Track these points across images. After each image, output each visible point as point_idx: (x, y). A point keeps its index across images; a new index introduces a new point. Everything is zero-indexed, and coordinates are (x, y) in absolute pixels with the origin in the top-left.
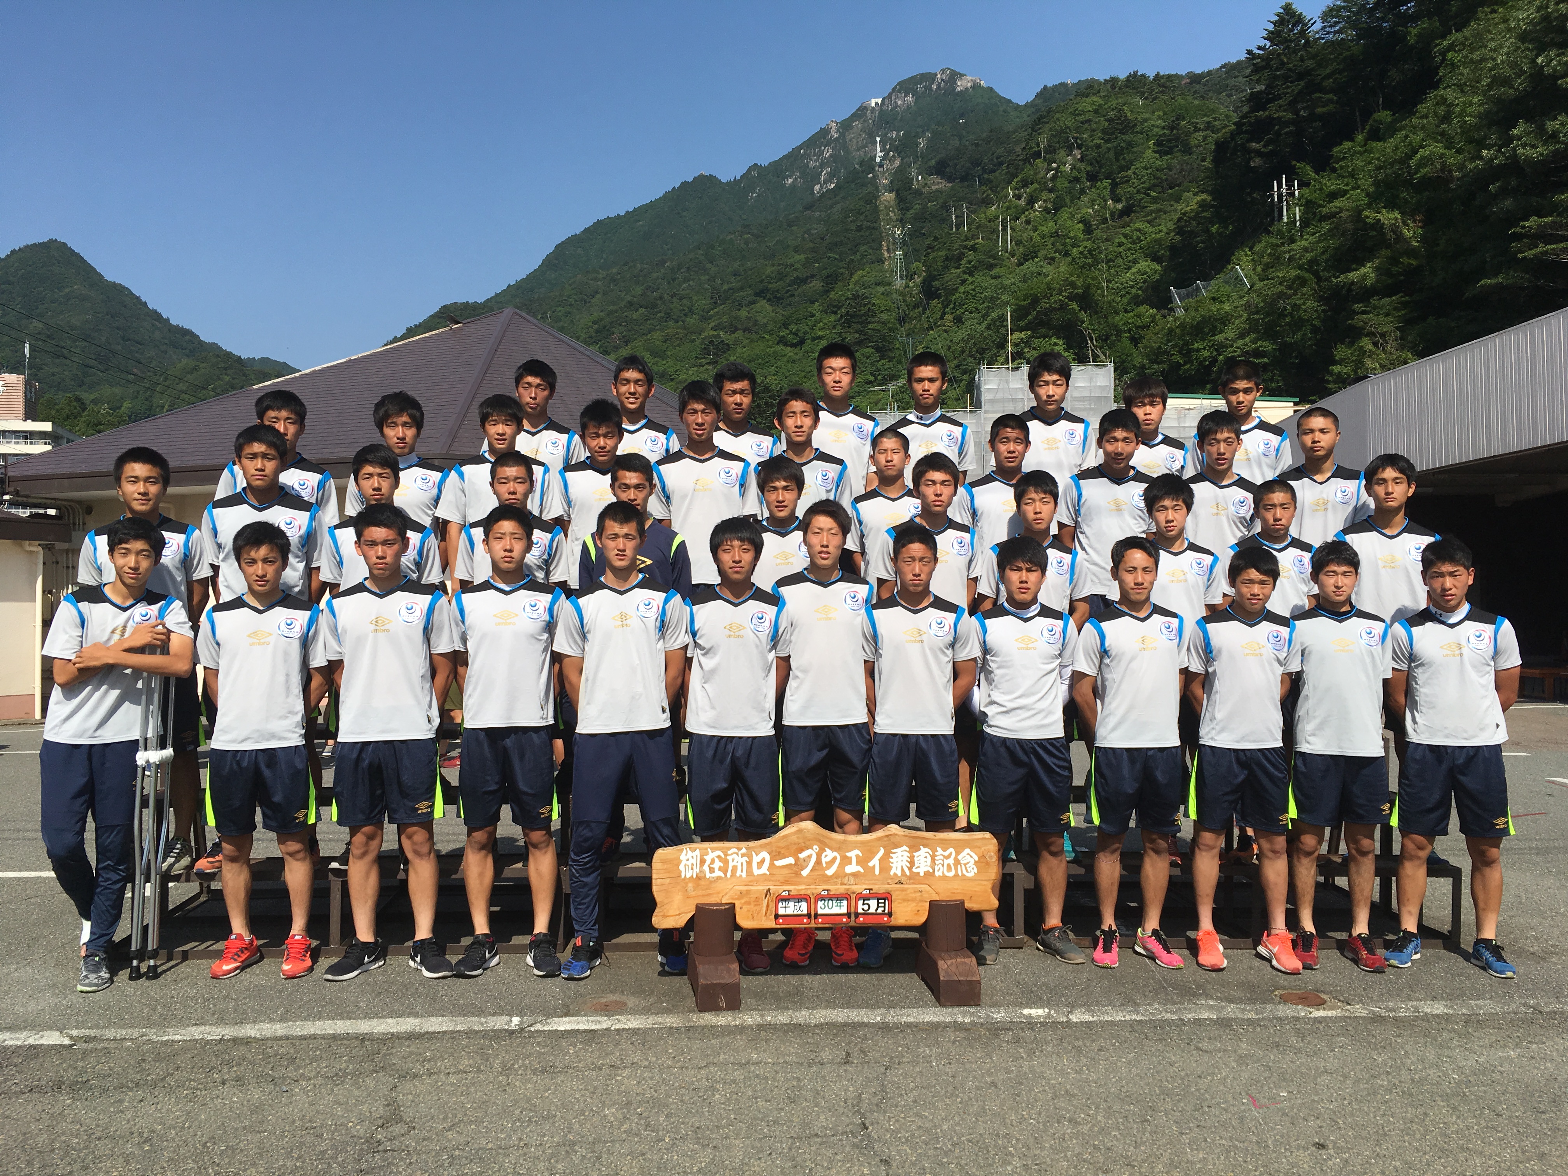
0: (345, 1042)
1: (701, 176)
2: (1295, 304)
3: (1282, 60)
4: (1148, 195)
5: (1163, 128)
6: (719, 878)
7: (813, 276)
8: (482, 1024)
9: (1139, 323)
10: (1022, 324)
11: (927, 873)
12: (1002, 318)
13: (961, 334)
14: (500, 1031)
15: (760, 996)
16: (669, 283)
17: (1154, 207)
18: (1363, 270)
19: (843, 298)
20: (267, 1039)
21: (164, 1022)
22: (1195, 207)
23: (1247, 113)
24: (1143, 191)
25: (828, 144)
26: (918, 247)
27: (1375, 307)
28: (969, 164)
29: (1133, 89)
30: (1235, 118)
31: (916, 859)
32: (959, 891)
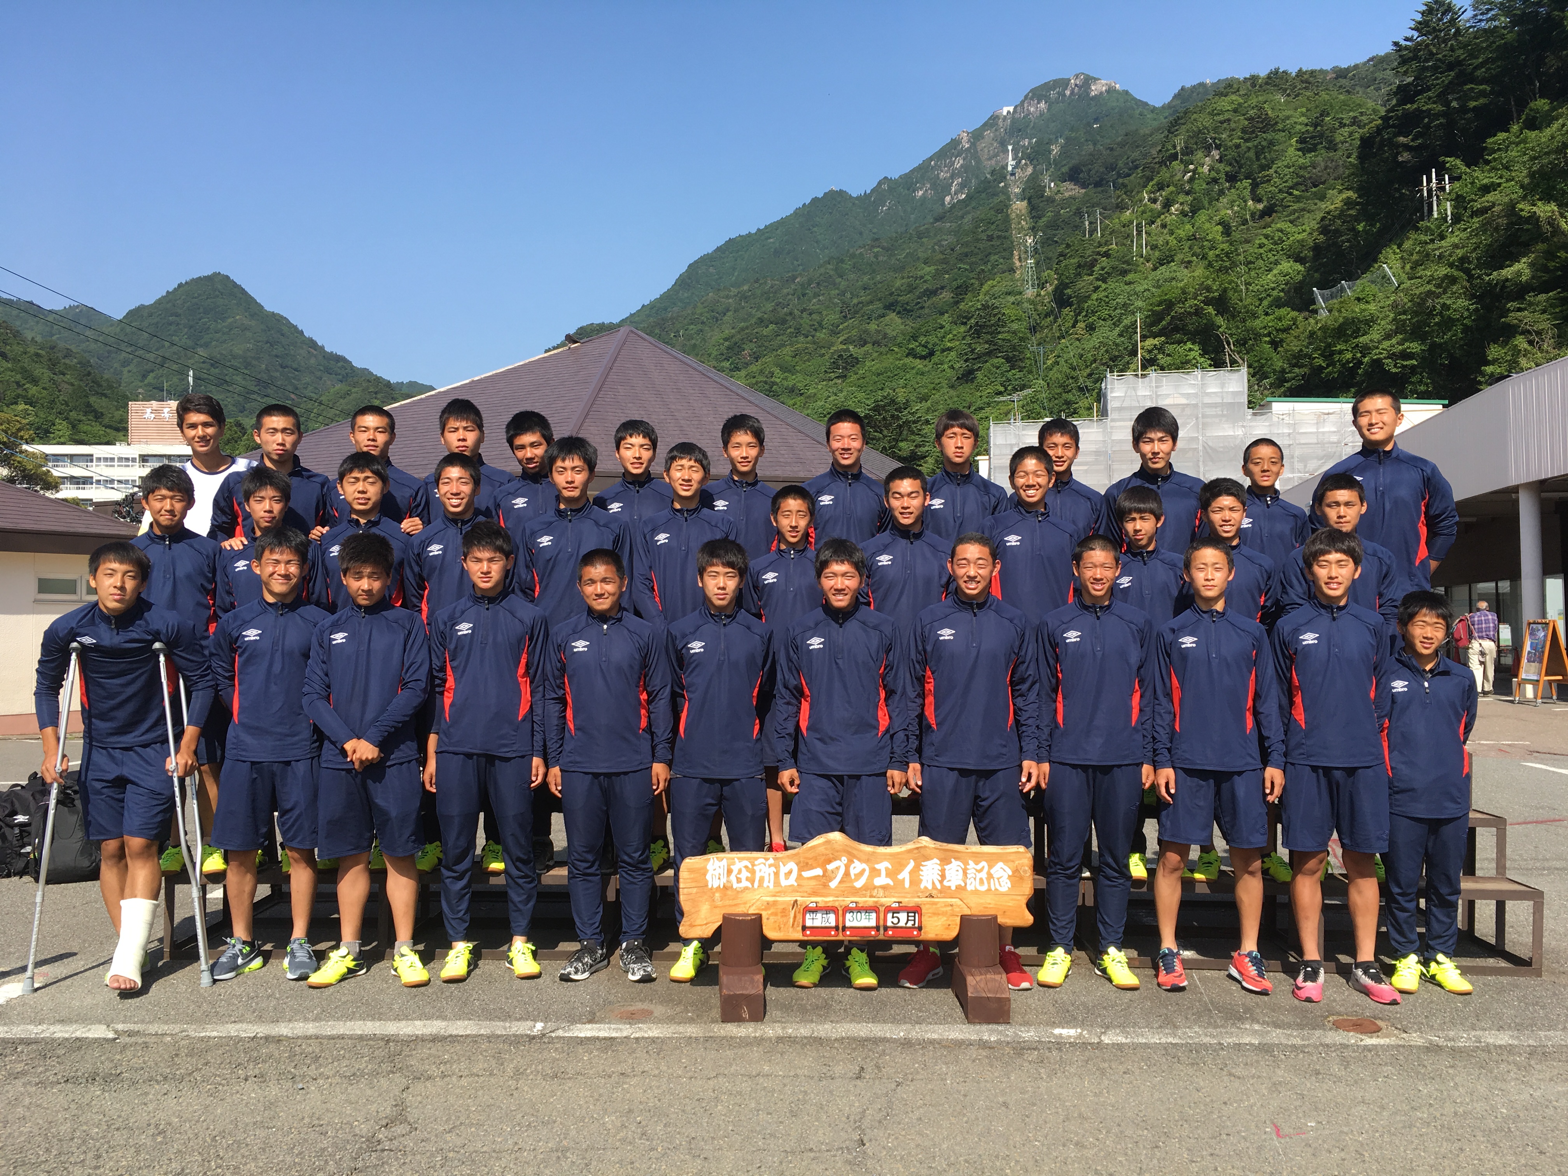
0: (371, 1043)
1: (832, 191)
2: (1444, 304)
3: (1430, 50)
4: (1291, 194)
5: (1307, 125)
6: (746, 888)
7: (942, 288)
8: (505, 1029)
9: (1279, 326)
10: (1155, 329)
11: (958, 887)
12: (1133, 324)
13: (1095, 340)
14: (522, 1036)
15: (786, 1008)
16: (799, 299)
17: (1296, 206)
18: (1517, 267)
19: (973, 309)
20: (298, 1038)
21: (205, 1019)
22: (1340, 205)
23: (1394, 106)
24: (1285, 190)
25: (958, 155)
26: (1050, 255)
27: (1531, 304)
28: (1102, 169)
29: (1275, 85)
30: (1382, 112)
31: (947, 872)
32: (991, 906)
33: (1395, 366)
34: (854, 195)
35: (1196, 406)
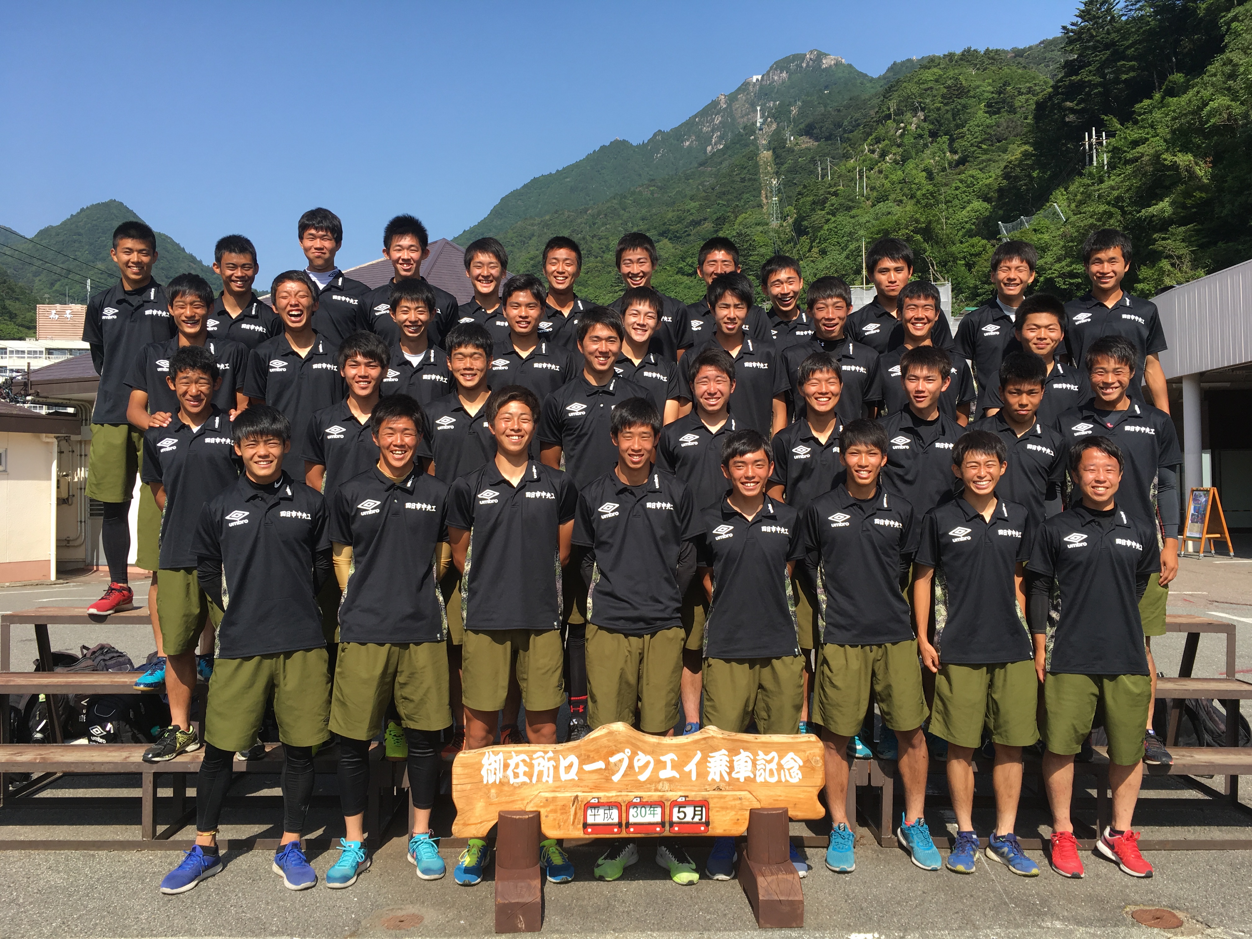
1: (616, 141)
3: (1091, 33)
4: (980, 148)
5: (993, 93)
6: (524, 784)
7: (705, 219)
9: (973, 251)
11: (747, 779)
12: (859, 249)
13: (826, 262)
16: (590, 227)
17: (984, 157)
18: (1161, 205)
22: (1019, 156)
23: (1062, 77)
24: (976, 144)
25: (718, 113)
26: (791, 194)
27: (1173, 234)
28: (832, 126)
29: (968, 61)
30: (1052, 83)
31: (735, 763)
32: (782, 798)
33: (1064, 283)
34: (635, 144)
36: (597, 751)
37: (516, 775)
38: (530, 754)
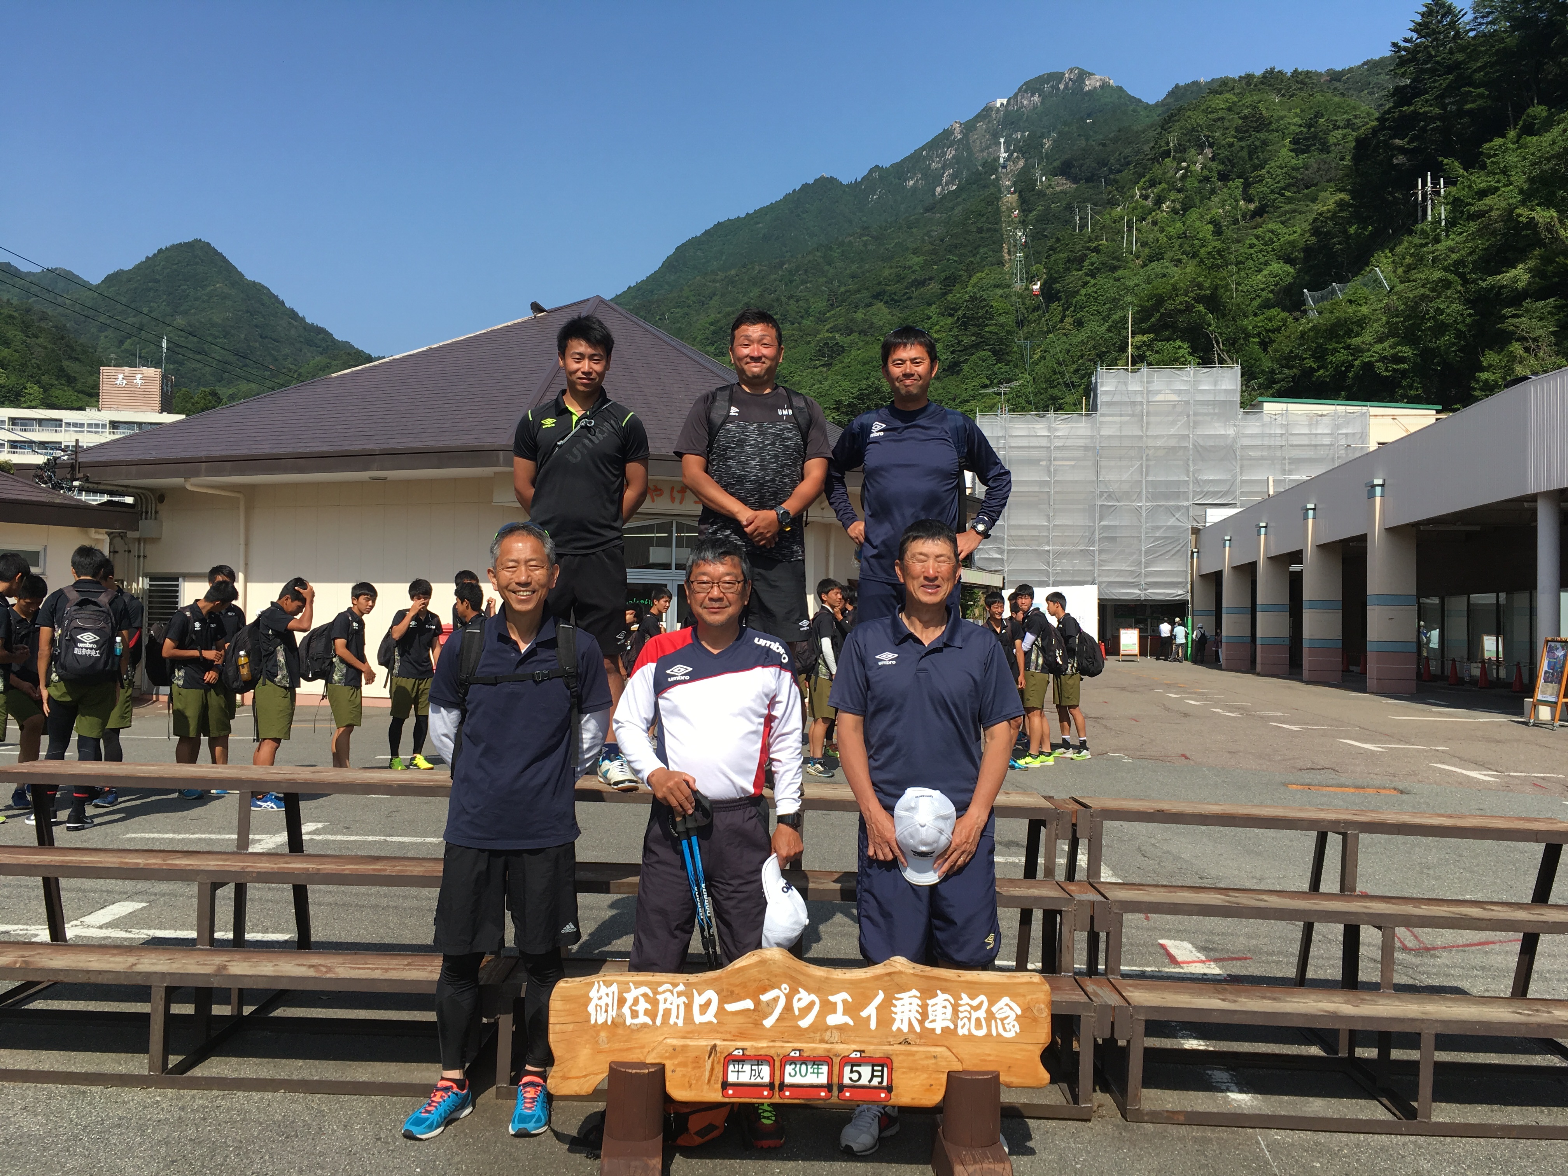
1: (822, 177)
2: (1438, 308)
3: (1429, 53)
4: (1283, 195)
5: (1300, 126)
6: (644, 1026)
7: (931, 279)
9: (1270, 326)
10: (1144, 326)
11: (945, 1030)
12: (1124, 319)
13: (1083, 335)
16: (786, 285)
17: (1288, 207)
18: (1513, 273)
19: (961, 301)
22: (1332, 207)
23: (1391, 108)
24: (1277, 190)
25: (951, 146)
26: (1040, 249)
27: (1527, 311)
28: (1094, 165)
29: (1270, 85)
30: (1377, 115)
31: (930, 1009)
32: (991, 1058)
33: (1386, 370)
34: (845, 182)
35: (1187, 403)
36: (744, 985)
37: (635, 1014)
38: (654, 986)
